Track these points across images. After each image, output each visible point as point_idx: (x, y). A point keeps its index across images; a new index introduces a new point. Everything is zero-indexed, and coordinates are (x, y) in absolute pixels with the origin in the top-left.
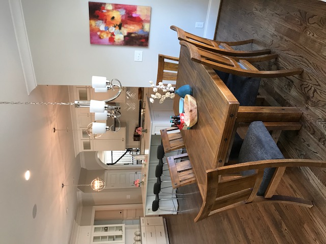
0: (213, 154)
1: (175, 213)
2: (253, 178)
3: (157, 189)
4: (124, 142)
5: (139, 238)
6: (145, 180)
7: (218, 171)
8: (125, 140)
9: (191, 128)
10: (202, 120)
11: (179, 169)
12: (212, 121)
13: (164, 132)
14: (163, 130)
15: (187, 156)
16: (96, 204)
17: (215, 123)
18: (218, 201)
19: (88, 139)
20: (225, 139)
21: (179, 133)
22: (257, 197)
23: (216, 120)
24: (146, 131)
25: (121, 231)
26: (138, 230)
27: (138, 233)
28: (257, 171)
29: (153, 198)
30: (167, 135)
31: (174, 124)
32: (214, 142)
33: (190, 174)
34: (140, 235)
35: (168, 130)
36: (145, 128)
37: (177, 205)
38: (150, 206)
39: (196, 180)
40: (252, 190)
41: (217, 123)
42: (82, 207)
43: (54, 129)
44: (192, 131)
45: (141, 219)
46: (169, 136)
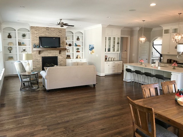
0: (160, 111)
1: (124, 80)
2: (147, 129)
3: (138, 72)
4: (167, 53)
5: (112, 60)
6: (143, 66)
7: (153, 114)
9: (176, 101)
10: (181, 109)
11: (151, 90)
12: (181, 116)
13: (174, 82)
14: (175, 82)
15: (158, 95)
17: (179, 117)
18: (137, 110)
19: (172, 32)
20: (169, 120)
21: (173, 92)
22: (136, 128)
23: (181, 117)
24: (174, 69)
25: (116, 51)
27: (115, 60)
28: (150, 132)
29: (133, 69)
30: (172, 84)
31: (180, 91)
32: (168, 114)
33: (148, 95)
35: (175, 85)
36: (176, 68)
37: (128, 81)
38: (129, 67)
39: (145, 98)
40: (140, 127)
41: (179, 118)
43: (181, 14)
44: (174, 101)
45: (122, 62)
46: (171, 86)
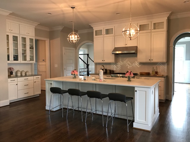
1: (47, 108)
5: (24, 74)
8: (103, 62)
16: (51, 41)
19: (104, 34)
25: (29, 60)
26: (30, 74)
27: (28, 74)
34: (26, 75)
36: (132, 79)
37: (54, 110)
38: (54, 85)
42: (48, 30)
45: (40, 76)
